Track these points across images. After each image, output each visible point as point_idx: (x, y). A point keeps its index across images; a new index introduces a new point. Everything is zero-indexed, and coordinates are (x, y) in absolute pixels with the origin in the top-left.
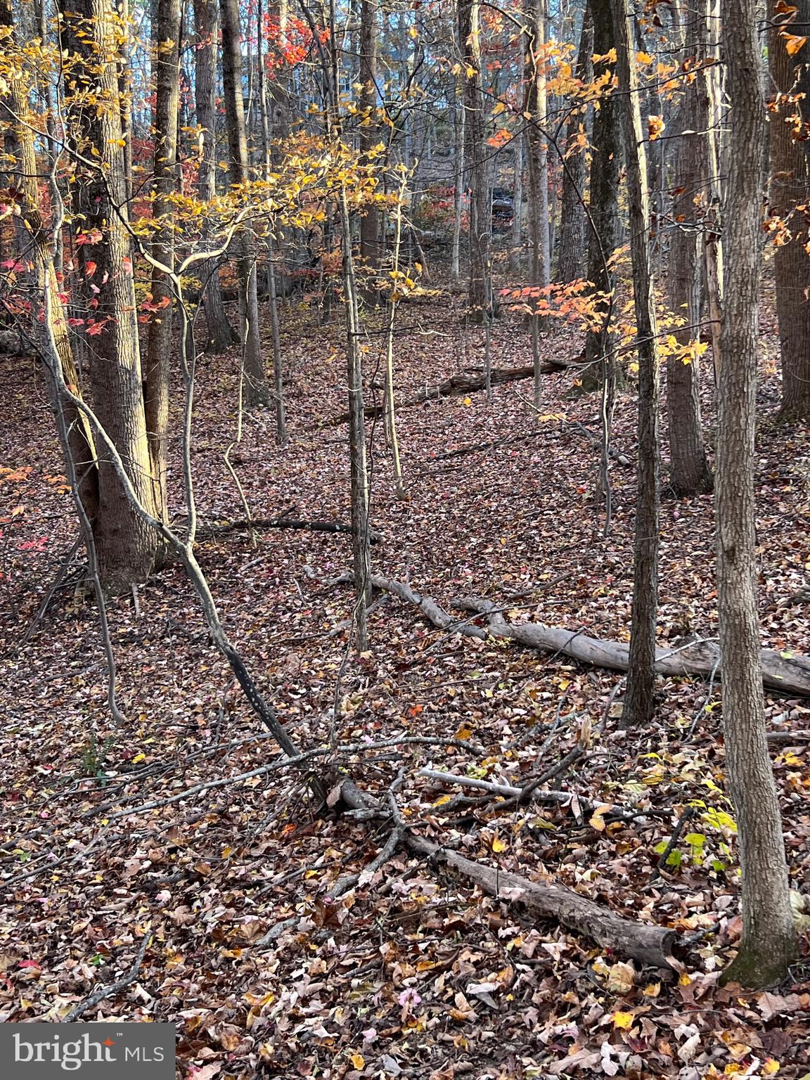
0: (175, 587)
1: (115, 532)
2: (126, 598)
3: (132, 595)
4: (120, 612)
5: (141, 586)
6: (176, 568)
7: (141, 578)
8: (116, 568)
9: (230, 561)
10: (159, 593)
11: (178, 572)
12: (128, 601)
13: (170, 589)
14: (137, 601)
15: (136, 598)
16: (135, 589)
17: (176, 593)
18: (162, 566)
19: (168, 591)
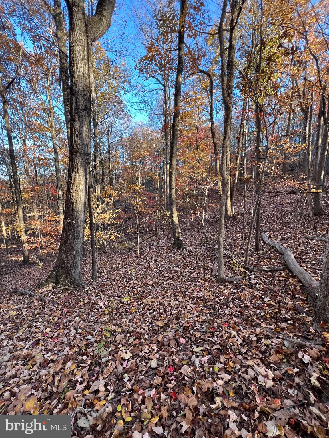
6: (233, 218)
18: (231, 218)
19: (231, 221)
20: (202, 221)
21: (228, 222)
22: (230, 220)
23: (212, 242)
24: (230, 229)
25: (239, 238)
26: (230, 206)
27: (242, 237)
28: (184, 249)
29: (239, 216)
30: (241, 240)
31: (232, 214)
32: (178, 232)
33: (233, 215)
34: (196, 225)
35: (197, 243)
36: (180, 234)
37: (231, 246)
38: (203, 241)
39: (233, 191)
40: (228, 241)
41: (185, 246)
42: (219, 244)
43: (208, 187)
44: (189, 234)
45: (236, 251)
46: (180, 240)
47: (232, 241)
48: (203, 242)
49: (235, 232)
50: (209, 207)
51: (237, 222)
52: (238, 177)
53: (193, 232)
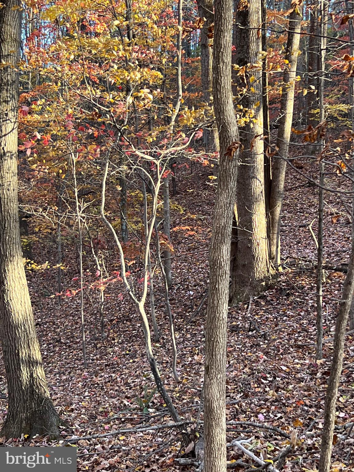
0: (272, 300)
1: (244, 265)
2: (245, 304)
3: (249, 303)
4: (240, 312)
5: (256, 298)
6: (276, 289)
7: (256, 293)
8: (243, 286)
9: (306, 288)
10: (263, 303)
11: (277, 292)
12: (246, 306)
13: (269, 301)
14: (250, 307)
15: (250, 305)
16: (251, 299)
17: (272, 304)
18: (269, 287)
19: (268, 303)
20: (141, 305)
21: (257, 304)
22: (263, 297)
23: (186, 398)
24: (264, 336)
25: (301, 380)
26: (264, 234)
27: (313, 373)
28: (57, 438)
29: (305, 282)
30: (309, 389)
31: (272, 272)
32: (31, 363)
33: (278, 275)
34: (120, 320)
35: (117, 409)
36: (40, 372)
37: (267, 418)
38: (148, 397)
39: (277, 169)
40: (255, 394)
41: (65, 423)
42: (209, 412)
43: (163, 152)
44: (87, 366)
45: (286, 437)
46: (41, 399)
47: (271, 394)
48: (146, 402)
49: (286, 352)
50: (176, 239)
51: (293, 306)
52: (297, 108)
53: (104, 354)
